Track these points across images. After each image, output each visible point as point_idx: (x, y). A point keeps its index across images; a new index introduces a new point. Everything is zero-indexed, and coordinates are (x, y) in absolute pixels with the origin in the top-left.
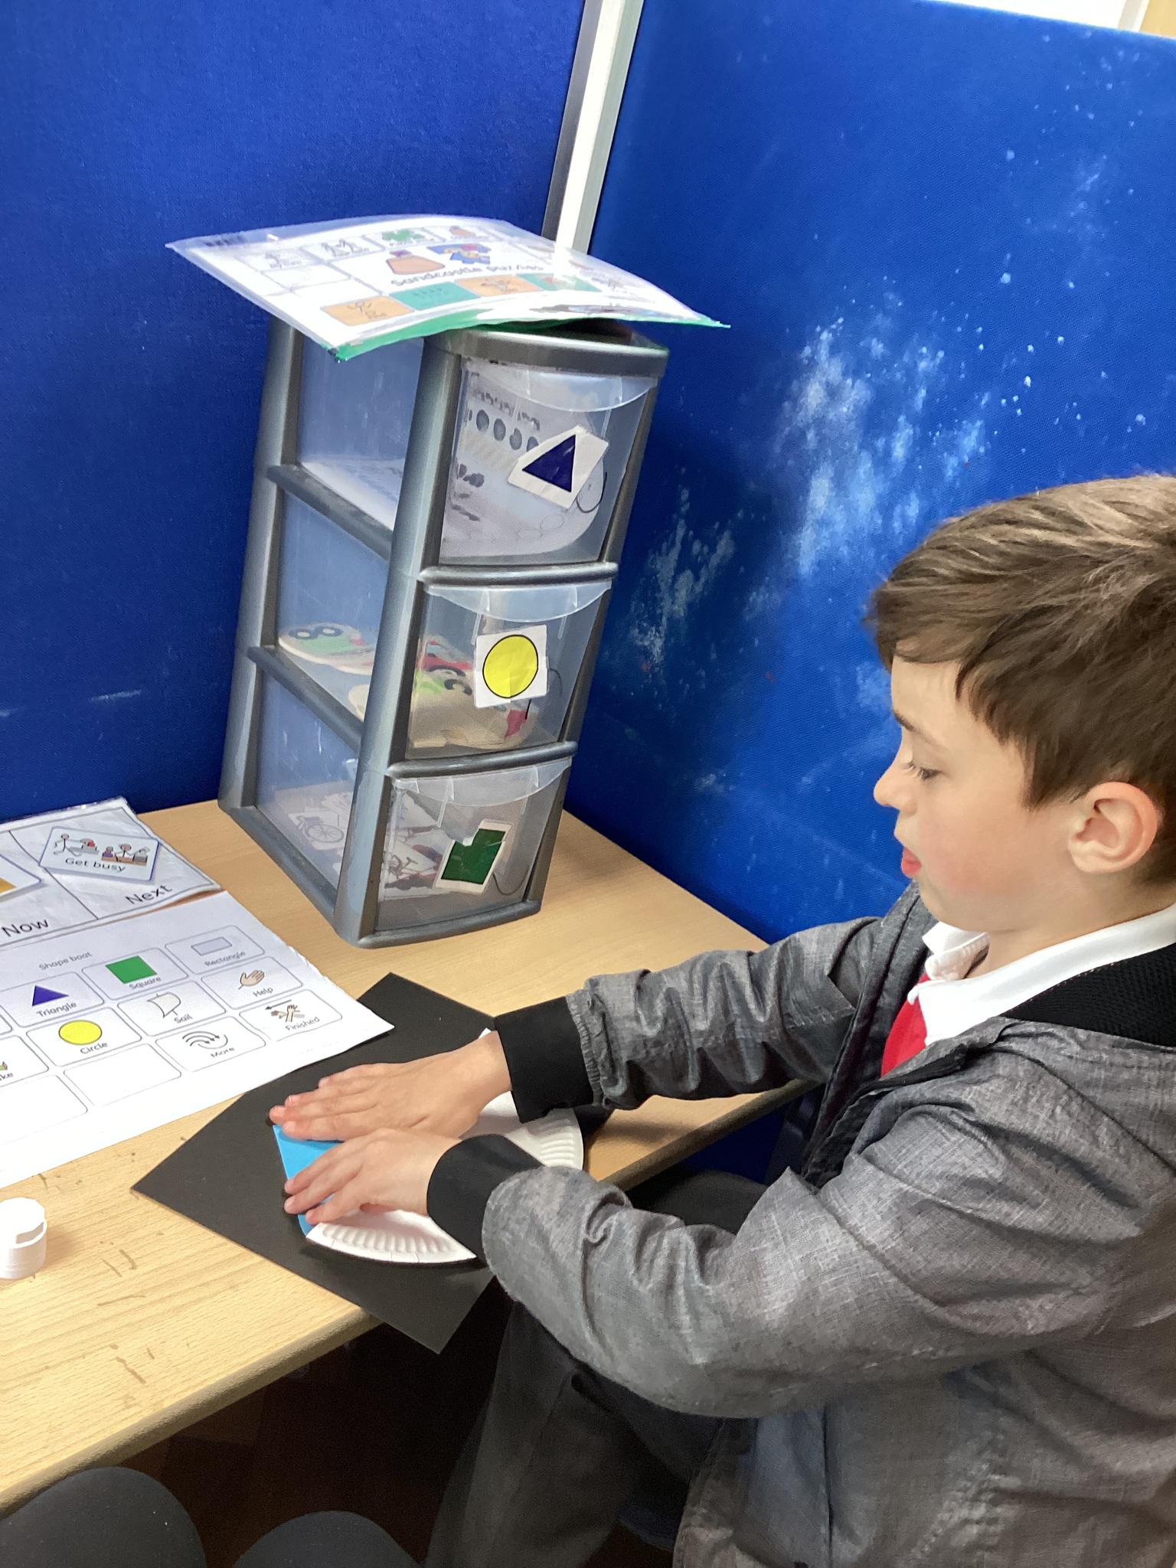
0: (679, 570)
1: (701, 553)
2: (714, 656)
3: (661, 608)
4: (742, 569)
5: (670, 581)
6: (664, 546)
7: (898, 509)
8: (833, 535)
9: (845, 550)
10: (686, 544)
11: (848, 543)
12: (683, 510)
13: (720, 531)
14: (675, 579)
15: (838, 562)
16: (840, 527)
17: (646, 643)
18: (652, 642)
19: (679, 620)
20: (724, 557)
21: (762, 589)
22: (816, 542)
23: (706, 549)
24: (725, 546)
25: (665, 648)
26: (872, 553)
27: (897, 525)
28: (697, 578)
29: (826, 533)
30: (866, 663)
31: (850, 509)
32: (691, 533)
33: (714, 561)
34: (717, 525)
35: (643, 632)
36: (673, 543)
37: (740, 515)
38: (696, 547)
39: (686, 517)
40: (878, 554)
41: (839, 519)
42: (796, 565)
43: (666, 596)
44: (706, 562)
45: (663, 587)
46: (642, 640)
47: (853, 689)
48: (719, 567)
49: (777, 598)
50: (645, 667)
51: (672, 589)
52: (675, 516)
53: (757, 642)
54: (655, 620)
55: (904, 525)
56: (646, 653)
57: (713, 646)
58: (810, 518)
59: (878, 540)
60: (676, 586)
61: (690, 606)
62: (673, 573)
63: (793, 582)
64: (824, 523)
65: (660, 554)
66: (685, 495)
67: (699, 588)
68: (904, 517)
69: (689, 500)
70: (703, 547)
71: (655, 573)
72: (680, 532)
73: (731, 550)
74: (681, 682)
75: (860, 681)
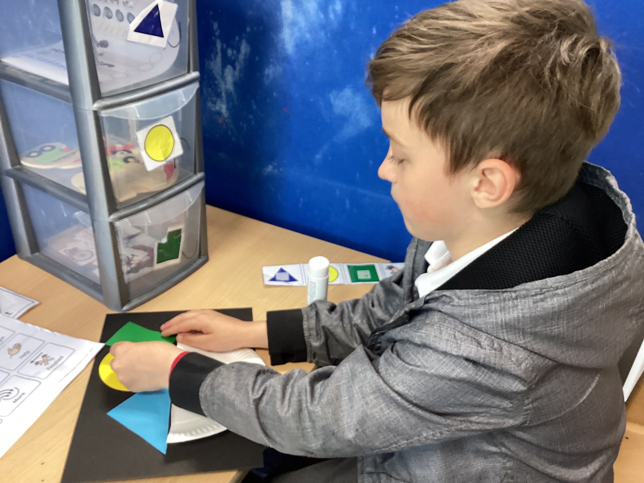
0: (224, 66)
1: (233, 54)
2: (254, 107)
3: (220, 88)
4: (257, 58)
5: (220, 72)
6: (213, 56)
7: (330, 8)
8: (300, 29)
9: (308, 36)
10: (224, 52)
11: (310, 32)
12: (217, 33)
13: (240, 42)
14: (223, 72)
15: (306, 42)
16: (303, 24)
17: (217, 108)
18: (221, 108)
19: (231, 93)
20: (245, 54)
21: (271, 66)
22: (292, 35)
23: (235, 52)
24: (245, 48)
25: (228, 109)
26: (322, 34)
27: (332, 16)
28: (234, 68)
29: (296, 29)
30: (334, 92)
31: (305, 13)
32: (225, 45)
33: (241, 57)
34: (237, 38)
35: (214, 103)
36: (217, 53)
37: (248, 29)
38: (230, 52)
39: (220, 37)
40: (326, 34)
41: (301, 19)
42: (284, 49)
43: (221, 82)
44: (237, 58)
45: (218, 77)
46: (214, 107)
47: (330, 106)
48: (245, 60)
49: (279, 69)
50: (220, 121)
51: (223, 77)
52: (213, 38)
53: (275, 94)
54: (219, 95)
55: (336, 15)
56: (219, 113)
57: (253, 102)
58: (286, 23)
59: (323, 27)
60: (225, 74)
61: (235, 84)
62: (220, 69)
63: (286, 59)
64: (294, 24)
65: (211, 60)
66: (216, 26)
67: (237, 73)
68: (334, 11)
69: (219, 27)
70: (233, 52)
71: (211, 71)
72: (219, 45)
73: (248, 49)
74: (241, 124)
75: (332, 100)
